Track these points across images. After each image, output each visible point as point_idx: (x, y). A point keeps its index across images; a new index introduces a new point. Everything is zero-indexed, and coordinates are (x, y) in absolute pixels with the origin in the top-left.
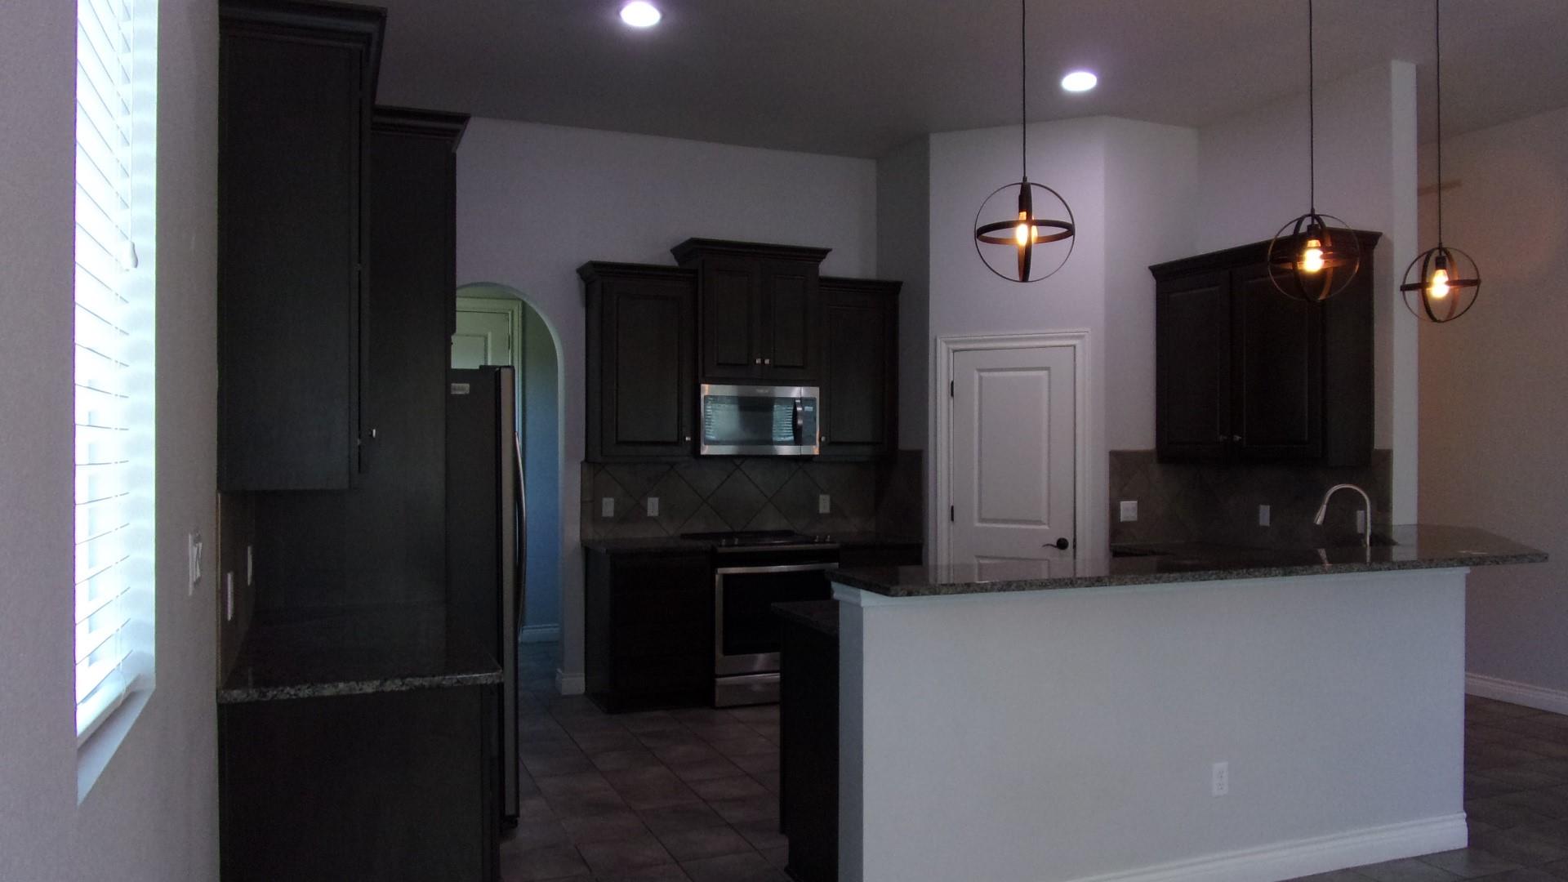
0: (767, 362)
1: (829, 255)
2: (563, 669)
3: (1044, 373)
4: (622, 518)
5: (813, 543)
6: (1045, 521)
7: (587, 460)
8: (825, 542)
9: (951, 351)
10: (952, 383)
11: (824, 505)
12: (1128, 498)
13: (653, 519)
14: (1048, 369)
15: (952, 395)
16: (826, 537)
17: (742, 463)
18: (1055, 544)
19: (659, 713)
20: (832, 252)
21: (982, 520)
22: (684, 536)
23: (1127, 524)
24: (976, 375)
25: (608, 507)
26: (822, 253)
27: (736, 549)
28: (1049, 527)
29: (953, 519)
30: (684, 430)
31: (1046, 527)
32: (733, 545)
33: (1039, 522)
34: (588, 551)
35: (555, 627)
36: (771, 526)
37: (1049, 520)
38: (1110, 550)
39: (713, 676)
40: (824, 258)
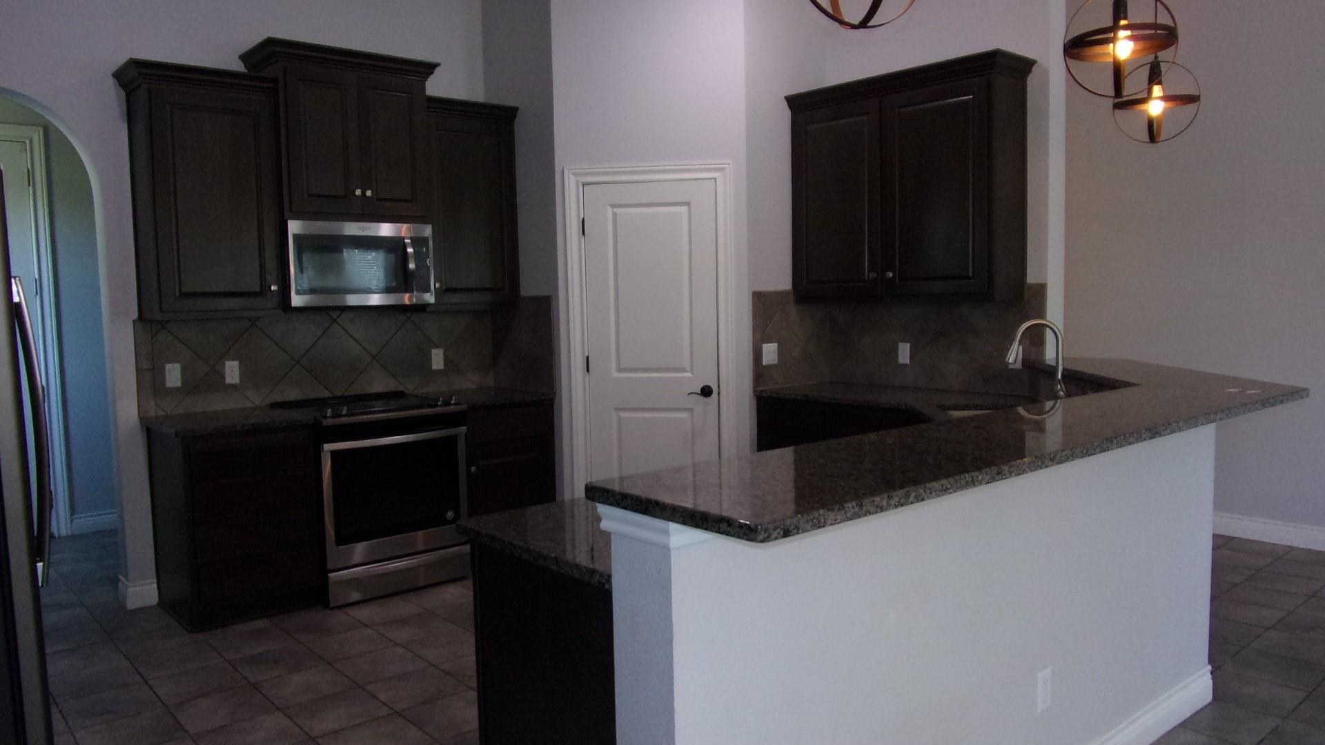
0: (369, 193)
1: (438, 70)
2: (126, 576)
3: (684, 209)
4: (192, 386)
5: (436, 406)
6: (688, 369)
7: (142, 318)
8: (449, 404)
9: (580, 184)
10: (583, 220)
11: (437, 359)
12: (769, 341)
13: (233, 386)
14: (688, 204)
15: (584, 233)
16: (451, 399)
17: (339, 316)
18: (699, 392)
19: (259, 624)
20: (441, 67)
21: (620, 370)
22: (274, 406)
23: (769, 367)
24: (610, 210)
25: (173, 375)
26: (428, 69)
27: (344, 420)
28: (693, 374)
29: (588, 371)
30: (268, 277)
31: (689, 375)
32: (341, 416)
33: (683, 370)
34: (150, 430)
35: (112, 513)
36: (378, 388)
37: (692, 366)
38: (754, 395)
39: (324, 571)
40: (432, 73)
